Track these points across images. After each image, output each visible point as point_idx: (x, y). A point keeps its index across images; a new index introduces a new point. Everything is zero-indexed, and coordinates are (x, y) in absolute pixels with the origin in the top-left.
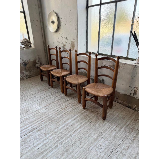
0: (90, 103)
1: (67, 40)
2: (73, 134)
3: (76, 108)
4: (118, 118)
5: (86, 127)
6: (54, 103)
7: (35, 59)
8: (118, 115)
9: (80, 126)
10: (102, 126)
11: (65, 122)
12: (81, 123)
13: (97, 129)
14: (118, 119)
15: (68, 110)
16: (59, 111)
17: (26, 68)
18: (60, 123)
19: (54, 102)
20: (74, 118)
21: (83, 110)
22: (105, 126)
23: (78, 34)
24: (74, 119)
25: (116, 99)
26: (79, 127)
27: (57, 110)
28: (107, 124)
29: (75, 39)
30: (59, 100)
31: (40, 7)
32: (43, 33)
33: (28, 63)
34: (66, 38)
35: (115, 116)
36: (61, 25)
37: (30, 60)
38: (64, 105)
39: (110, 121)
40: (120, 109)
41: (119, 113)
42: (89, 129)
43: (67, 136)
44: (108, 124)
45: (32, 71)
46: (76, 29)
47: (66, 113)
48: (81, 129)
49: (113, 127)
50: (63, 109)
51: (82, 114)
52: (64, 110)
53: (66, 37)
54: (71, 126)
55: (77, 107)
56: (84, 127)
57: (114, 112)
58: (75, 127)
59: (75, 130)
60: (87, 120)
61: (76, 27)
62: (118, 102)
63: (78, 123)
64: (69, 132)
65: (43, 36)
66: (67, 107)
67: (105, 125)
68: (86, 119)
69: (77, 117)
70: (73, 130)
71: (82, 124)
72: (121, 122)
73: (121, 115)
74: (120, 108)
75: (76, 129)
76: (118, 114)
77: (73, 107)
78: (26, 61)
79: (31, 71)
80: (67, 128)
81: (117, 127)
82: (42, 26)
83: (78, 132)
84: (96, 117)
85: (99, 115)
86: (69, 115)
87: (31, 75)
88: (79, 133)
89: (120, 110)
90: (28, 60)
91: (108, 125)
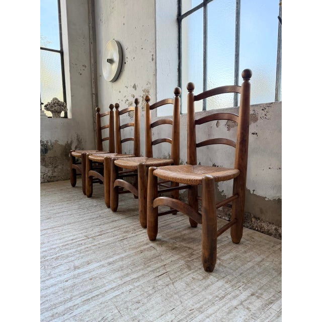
0: (175, 230)
1: (136, 89)
2: (83, 305)
3: (130, 237)
4: (258, 270)
5: (138, 287)
6: (72, 225)
7: (69, 142)
8: (261, 261)
9: (120, 282)
10: (197, 289)
11: (76, 268)
12: (127, 275)
13: (176, 296)
14: (259, 274)
15: (101, 241)
16: (74, 241)
17: (46, 159)
18: (57, 271)
19: (75, 222)
20: (111, 260)
21: (147, 244)
22: (208, 291)
23: (156, 70)
24: (109, 264)
25: (253, 220)
26: (114, 285)
27: (72, 238)
28: (216, 284)
29: (152, 82)
30: (90, 219)
31: (92, 40)
32: (93, 90)
33: (51, 147)
34: (135, 87)
35: (250, 264)
36: (126, 63)
37: (56, 141)
38: (97, 229)
39: (229, 277)
40: (268, 246)
41: (262, 256)
42: (146, 295)
43: (55, 311)
44: (220, 283)
45: (60, 167)
46: (153, 59)
47: (93, 248)
48: (117, 293)
49: (237, 296)
50: (88, 238)
51: (141, 252)
52: (91, 239)
53: (135, 85)
54: (91, 279)
55: (134, 235)
56: (131, 287)
57: (245, 252)
58: (99, 284)
59: (96, 293)
60: (150, 269)
61: (153, 55)
62: (260, 232)
63: (118, 274)
64: (71, 298)
65: (94, 95)
66: (104, 234)
67: (209, 286)
68: (149, 266)
69: (122, 259)
70: (90, 291)
71: (128, 279)
72: (270, 281)
73: (272, 262)
74: (267, 244)
75: (102, 290)
76: (258, 259)
77: (120, 234)
78: (47, 142)
79: (55, 167)
80: (74, 285)
81: (252, 295)
82: (93, 77)
83: (102, 300)
84: (182, 262)
85: (194, 257)
86: (98, 252)
87: (55, 177)
88: (103, 306)
89: (269, 249)
90: (53, 141)
91: (219, 288)
